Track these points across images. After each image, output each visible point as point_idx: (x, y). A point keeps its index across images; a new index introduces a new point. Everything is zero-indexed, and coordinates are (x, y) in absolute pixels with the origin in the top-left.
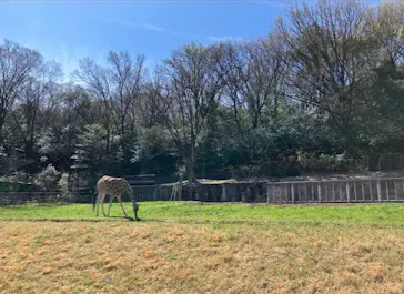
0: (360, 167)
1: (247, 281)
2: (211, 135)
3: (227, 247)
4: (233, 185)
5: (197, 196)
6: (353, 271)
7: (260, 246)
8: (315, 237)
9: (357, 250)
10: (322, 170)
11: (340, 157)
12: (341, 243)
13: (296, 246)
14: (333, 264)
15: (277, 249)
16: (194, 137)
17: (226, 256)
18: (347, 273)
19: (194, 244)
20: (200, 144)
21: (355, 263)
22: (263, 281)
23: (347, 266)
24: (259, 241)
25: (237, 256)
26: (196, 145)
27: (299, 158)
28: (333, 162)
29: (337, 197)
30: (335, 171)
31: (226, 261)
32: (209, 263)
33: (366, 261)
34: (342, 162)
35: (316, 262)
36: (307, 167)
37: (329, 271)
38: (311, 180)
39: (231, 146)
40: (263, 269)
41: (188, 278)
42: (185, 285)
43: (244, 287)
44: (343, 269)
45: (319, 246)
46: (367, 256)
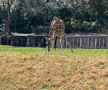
0: (104, 30)
1: (40, 78)
2: (20, 5)
3: (29, 63)
4: (33, 37)
5: (12, 42)
6: (94, 73)
7: (48, 62)
8: (77, 58)
9: (97, 64)
10: (84, 30)
11: (94, 24)
12: (90, 60)
13: (67, 62)
14: (85, 70)
15: (57, 64)
16: (9, 6)
17: (29, 67)
18: (91, 74)
19: (10, 61)
20: (13, 11)
21: (96, 69)
22: (48, 78)
23: (91, 71)
24: (47, 60)
25: (35, 67)
26: (11, 11)
27: (72, 23)
28: (90, 26)
29: (90, 45)
30: (90, 31)
31: (28, 69)
32: (18, 71)
33: (101, 68)
34: (94, 26)
35: (76, 69)
36: (76, 28)
37: (82, 73)
38: (77, 35)
39: (33, 13)
40: (49, 73)
41: (7, 78)
42: (4, 82)
43: (38, 81)
44: (89, 72)
45: (79, 62)
46: (102, 66)
